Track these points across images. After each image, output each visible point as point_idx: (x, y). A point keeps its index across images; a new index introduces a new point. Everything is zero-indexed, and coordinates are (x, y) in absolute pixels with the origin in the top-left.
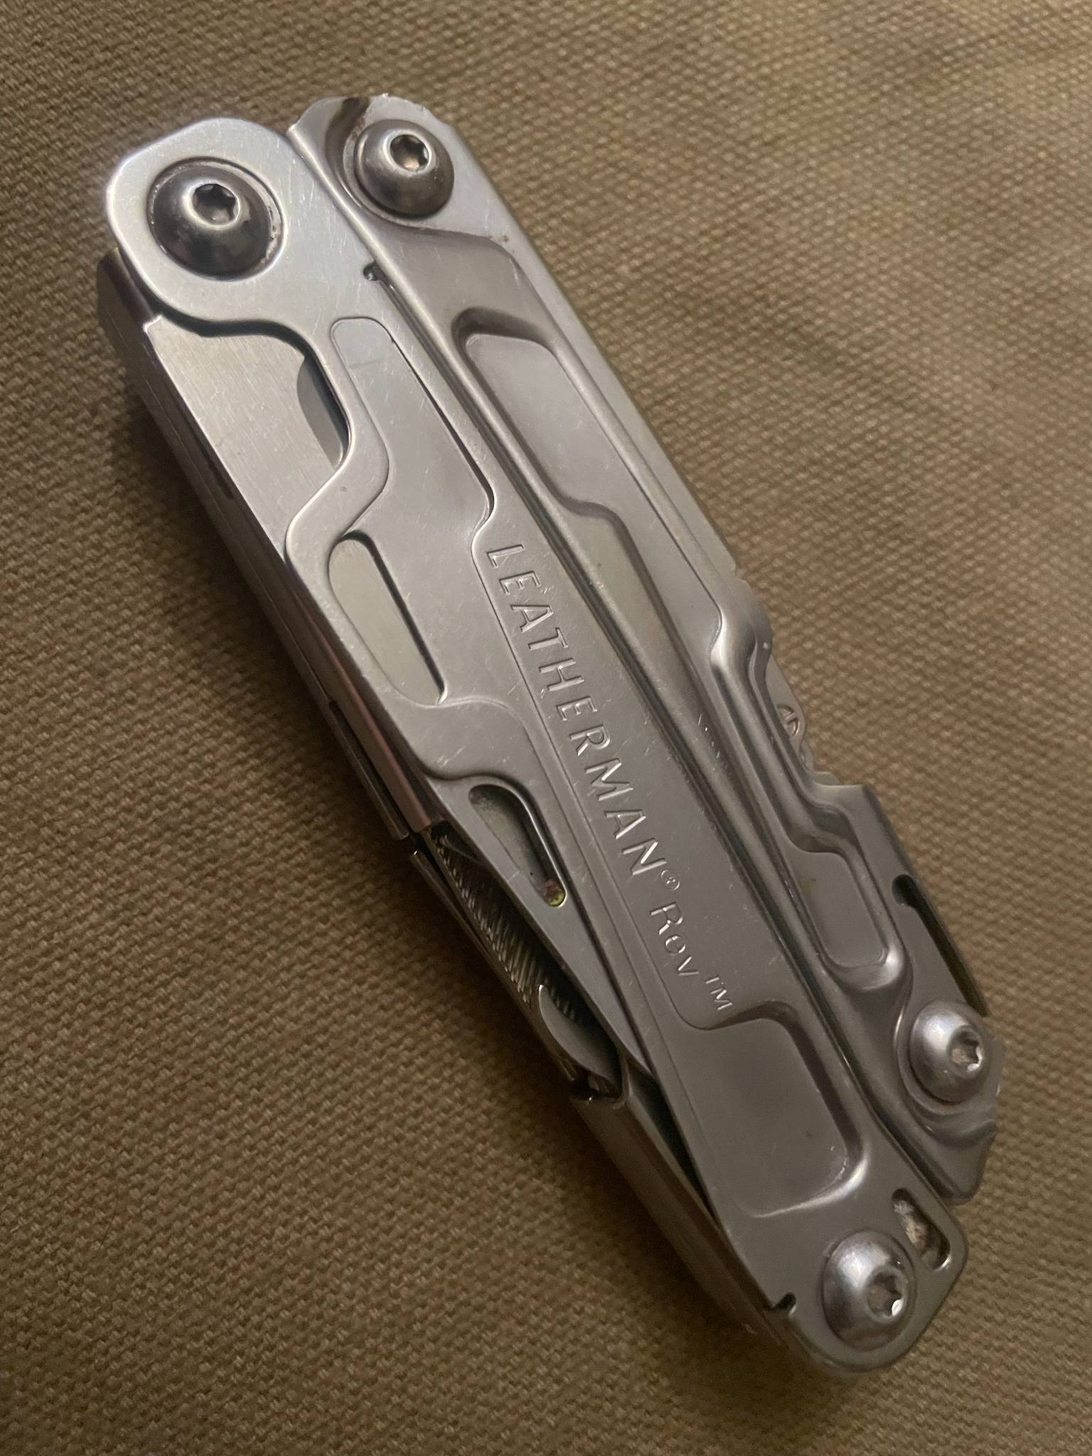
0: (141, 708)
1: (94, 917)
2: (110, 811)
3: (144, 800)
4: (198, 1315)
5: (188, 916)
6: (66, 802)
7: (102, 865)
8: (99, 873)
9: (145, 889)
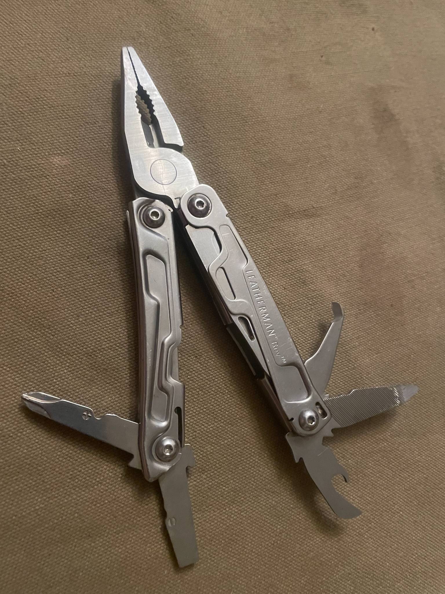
0: (85, 325)
1: (65, 371)
2: (74, 347)
3: (82, 346)
4: (70, 468)
5: (87, 374)
6: (64, 344)
7: (69, 359)
8: (68, 361)
9: (78, 366)
